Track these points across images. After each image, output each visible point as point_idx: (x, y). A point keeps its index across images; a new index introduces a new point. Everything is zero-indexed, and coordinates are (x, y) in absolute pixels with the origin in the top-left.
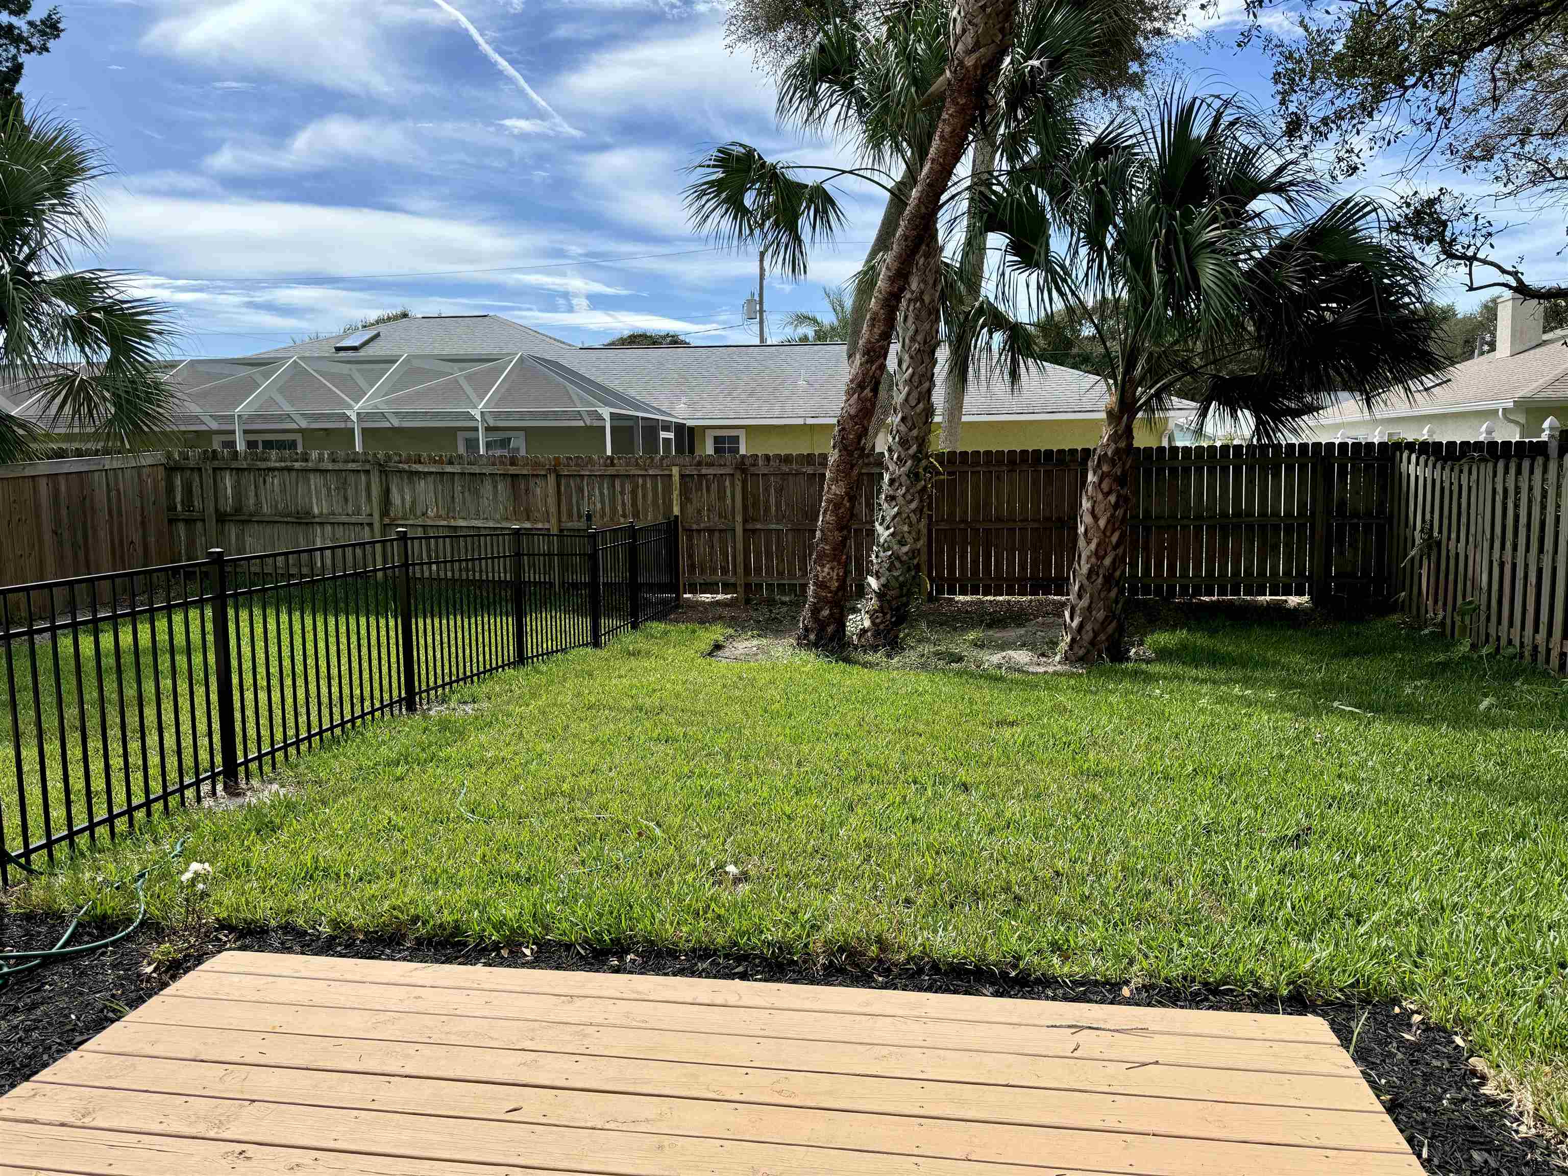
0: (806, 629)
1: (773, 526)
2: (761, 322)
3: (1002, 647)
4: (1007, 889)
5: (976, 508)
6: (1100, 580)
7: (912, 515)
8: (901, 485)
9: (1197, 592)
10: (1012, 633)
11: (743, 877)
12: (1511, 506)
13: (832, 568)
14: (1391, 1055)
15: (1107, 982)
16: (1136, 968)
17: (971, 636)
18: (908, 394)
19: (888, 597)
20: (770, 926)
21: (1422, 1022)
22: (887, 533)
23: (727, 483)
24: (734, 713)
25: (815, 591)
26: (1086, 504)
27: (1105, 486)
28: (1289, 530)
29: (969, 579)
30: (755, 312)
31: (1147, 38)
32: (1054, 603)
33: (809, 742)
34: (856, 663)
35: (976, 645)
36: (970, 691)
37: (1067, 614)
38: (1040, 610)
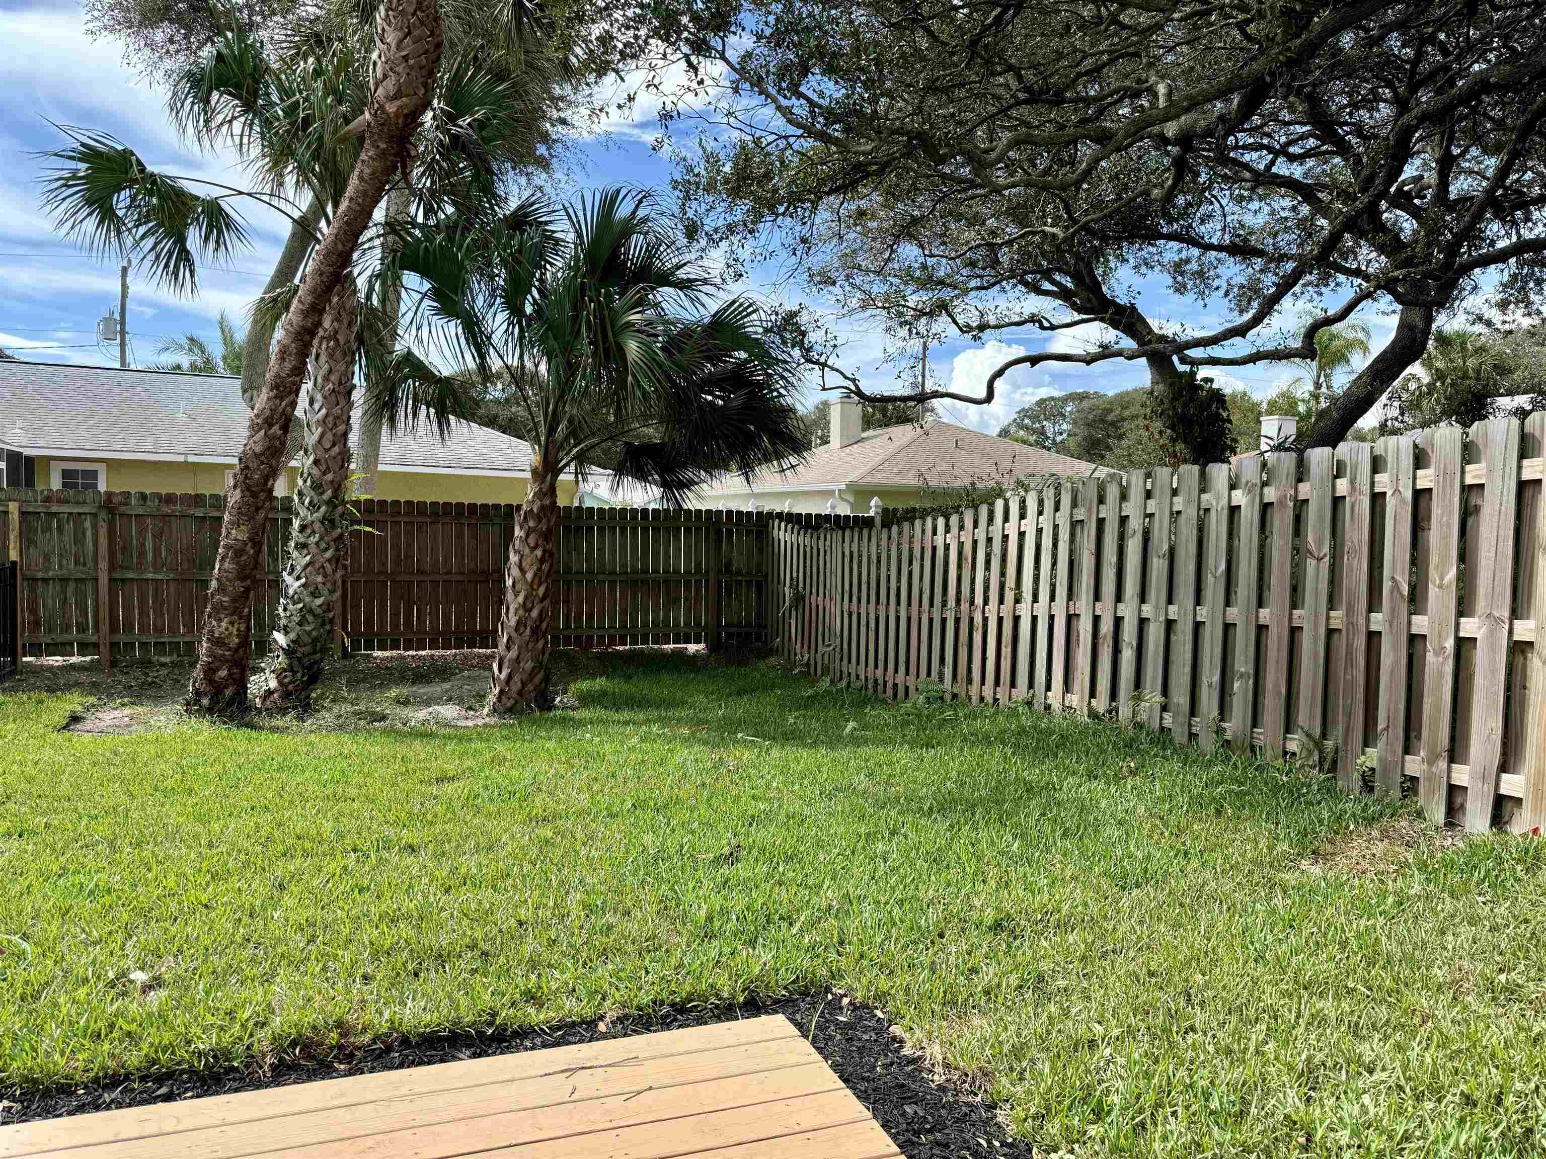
0: (198, 693)
1: (150, 576)
2: (123, 345)
3: (428, 703)
4: (473, 947)
5: (397, 561)
6: (528, 632)
7: (327, 565)
8: (314, 532)
9: (612, 642)
10: (436, 689)
11: (156, 983)
12: (855, 567)
13: (232, 623)
14: (831, 1038)
15: (583, 1022)
16: (608, 1003)
17: (393, 693)
18: (322, 436)
19: (299, 655)
20: (199, 1032)
21: (850, 1003)
22: (298, 583)
23: (88, 524)
24: (115, 794)
25: (209, 649)
26: (513, 558)
27: (532, 541)
28: (688, 584)
29: (389, 634)
30: (115, 333)
31: (553, 125)
32: (479, 656)
33: (219, 819)
34: (262, 728)
35: (398, 702)
36: (401, 750)
37: (495, 667)
38: (466, 663)
